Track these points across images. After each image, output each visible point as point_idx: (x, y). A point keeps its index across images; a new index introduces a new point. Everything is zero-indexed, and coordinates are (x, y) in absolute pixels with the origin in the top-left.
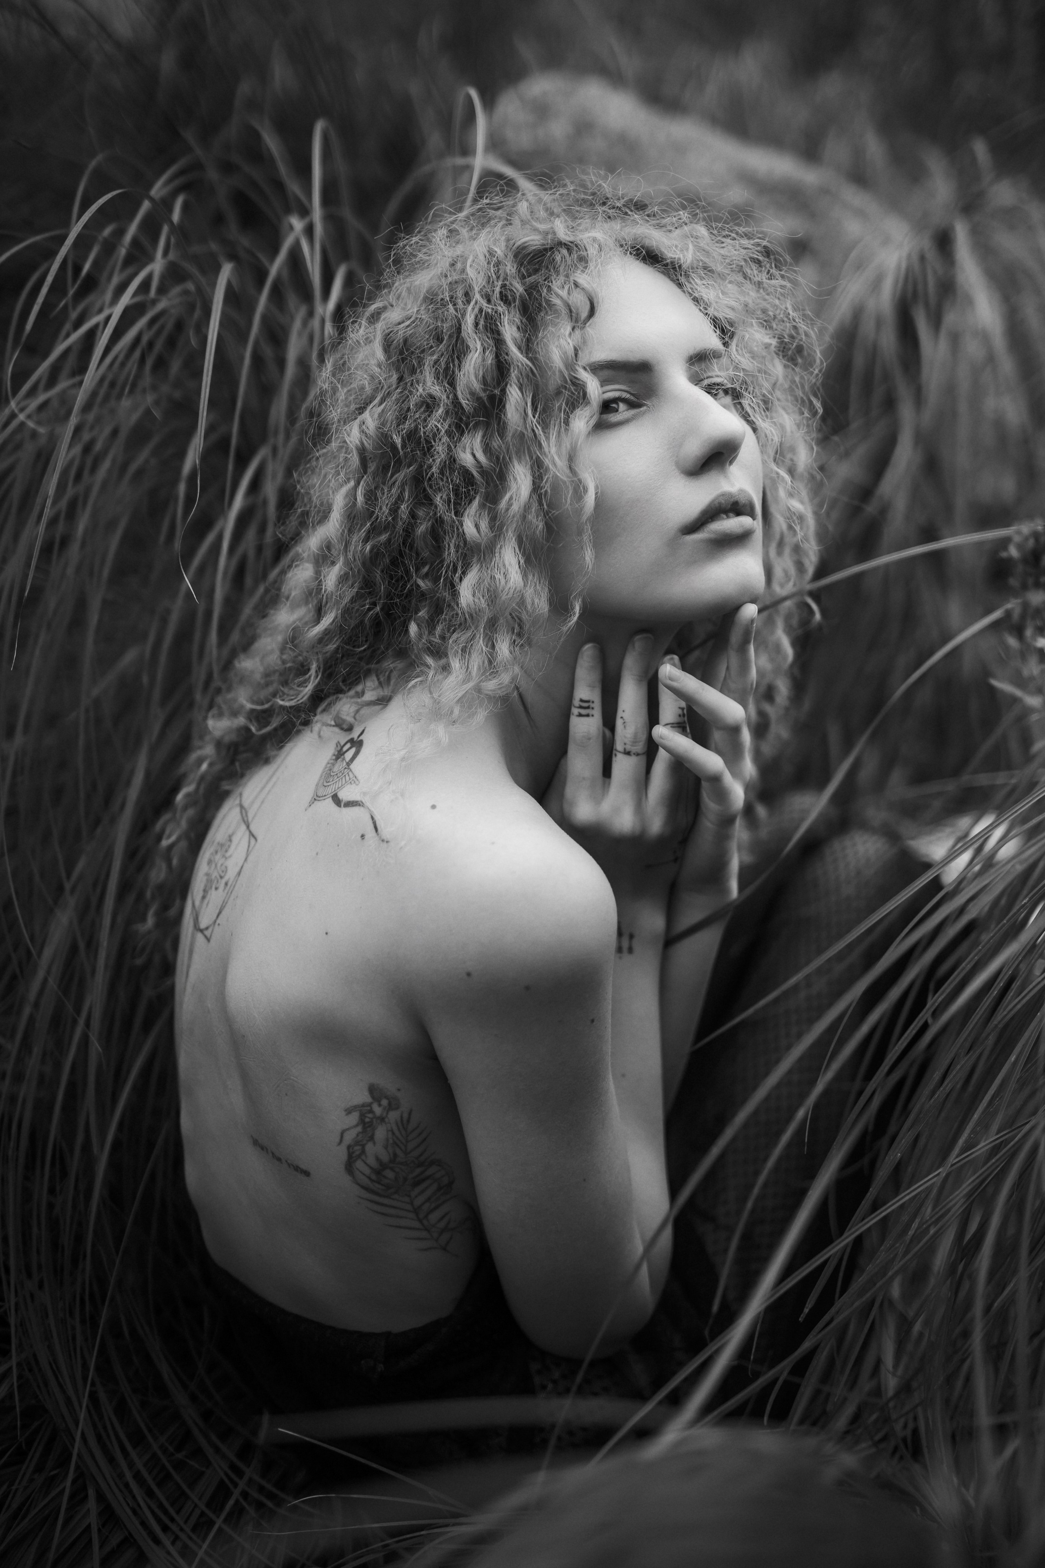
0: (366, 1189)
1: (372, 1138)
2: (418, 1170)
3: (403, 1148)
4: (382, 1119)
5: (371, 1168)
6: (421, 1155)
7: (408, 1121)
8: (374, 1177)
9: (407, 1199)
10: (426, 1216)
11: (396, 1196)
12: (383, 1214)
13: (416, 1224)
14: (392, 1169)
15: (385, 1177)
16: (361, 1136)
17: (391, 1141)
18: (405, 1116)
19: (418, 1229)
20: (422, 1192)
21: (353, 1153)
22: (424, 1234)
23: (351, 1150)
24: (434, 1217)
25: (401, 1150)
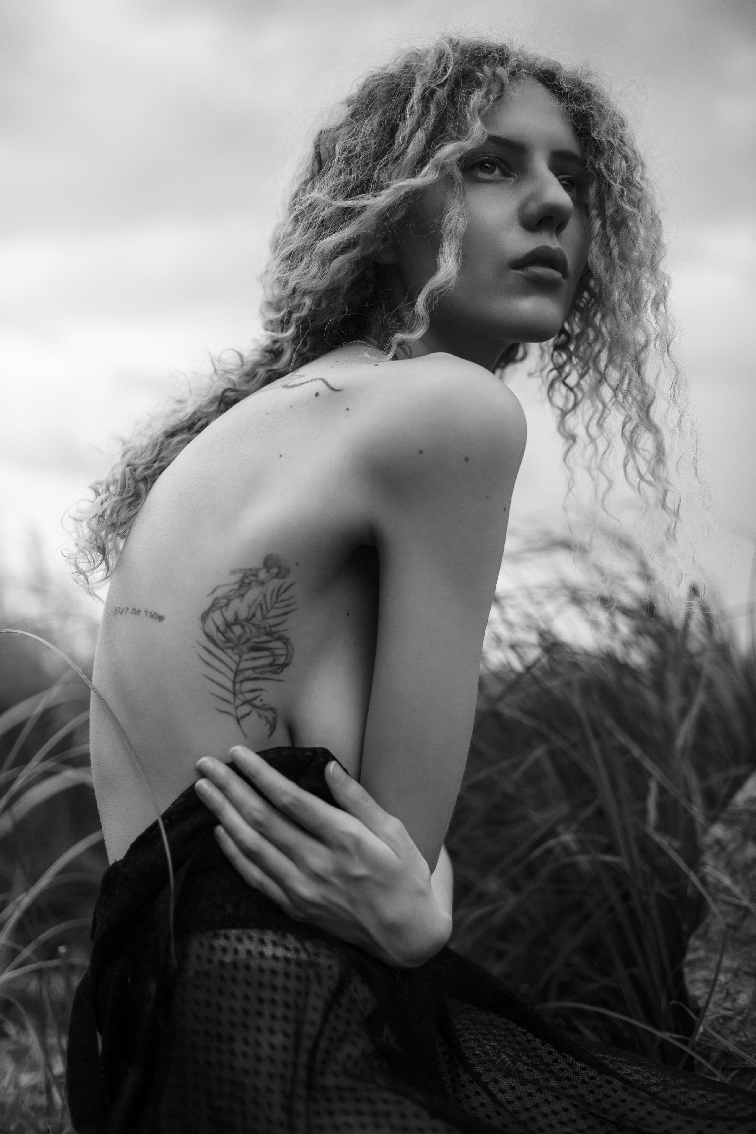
0: (208, 636)
1: (242, 596)
2: (264, 638)
3: (265, 611)
4: (262, 583)
5: (225, 619)
6: (276, 625)
7: (285, 591)
8: (222, 628)
9: (237, 658)
10: (242, 682)
11: (229, 651)
12: (207, 664)
13: (229, 685)
14: (243, 626)
15: (232, 631)
16: (233, 592)
17: (258, 602)
18: (286, 585)
19: (227, 690)
20: (255, 659)
21: (216, 604)
22: (229, 696)
23: (216, 602)
24: (248, 685)
25: (262, 613)
